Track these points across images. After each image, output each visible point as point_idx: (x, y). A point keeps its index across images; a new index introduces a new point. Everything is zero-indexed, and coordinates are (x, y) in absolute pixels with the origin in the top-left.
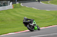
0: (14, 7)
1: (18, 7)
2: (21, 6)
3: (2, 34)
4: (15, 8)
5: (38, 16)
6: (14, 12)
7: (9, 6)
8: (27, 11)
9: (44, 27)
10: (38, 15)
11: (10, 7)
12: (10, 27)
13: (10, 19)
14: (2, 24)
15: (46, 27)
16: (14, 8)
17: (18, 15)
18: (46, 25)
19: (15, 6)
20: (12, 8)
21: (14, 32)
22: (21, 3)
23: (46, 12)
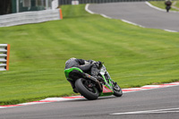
0: (65, 15)
1: (78, 15)
2: (87, 12)
3: (24, 101)
4: (68, 20)
5: (140, 49)
6: (63, 31)
7: (48, 10)
8: (106, 30)
9: (159, 84)
10: (140, 46)
11: (52, 13)
12: (51, 80)
13: (51, 53)
14: (26, 69)
15: (164, 83)
16: (64, 18)
17: (76, 42)
18: (164, 76)
19: (68, 11)
20: (57, 17)
21: (62, 96)
22: (85, 3)
23: (165, 34)
